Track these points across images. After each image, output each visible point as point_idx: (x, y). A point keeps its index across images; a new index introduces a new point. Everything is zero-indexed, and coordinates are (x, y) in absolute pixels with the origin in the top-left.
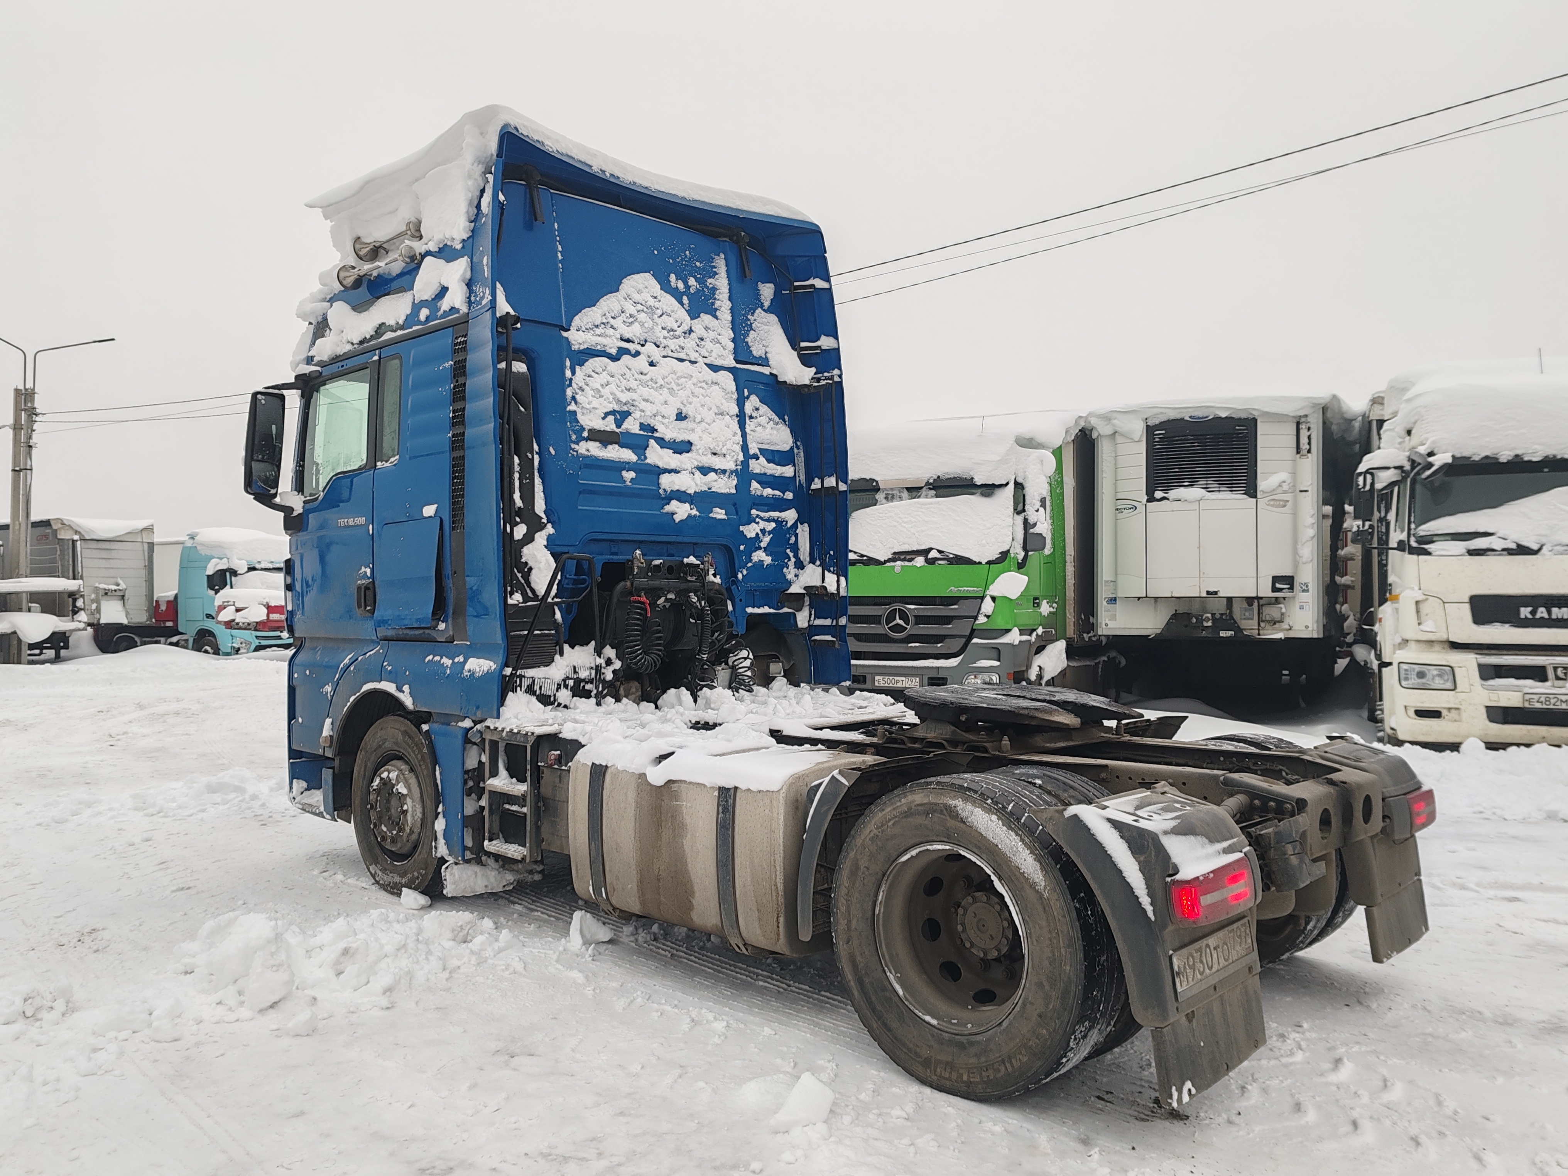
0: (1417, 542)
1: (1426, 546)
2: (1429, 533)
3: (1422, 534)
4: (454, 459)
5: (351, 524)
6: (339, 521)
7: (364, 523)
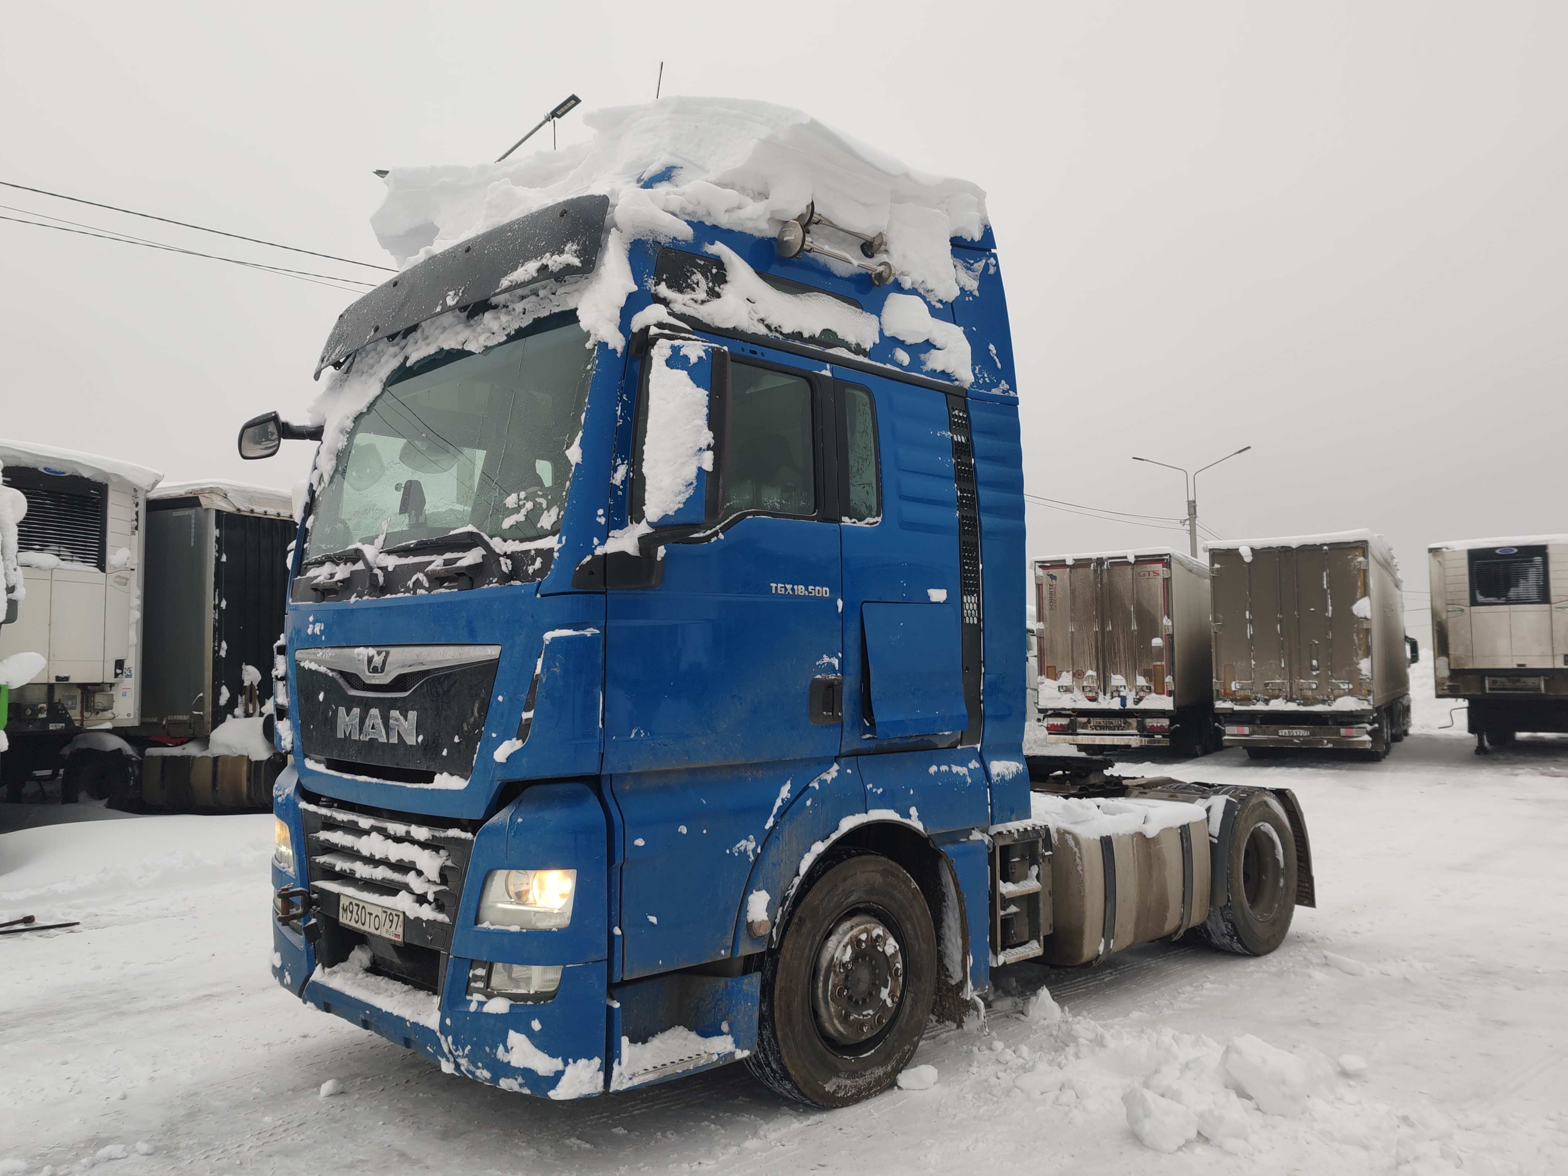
4: (964, 543)
5: (800, 594)
6: (773, 585)
7: (828, 595)
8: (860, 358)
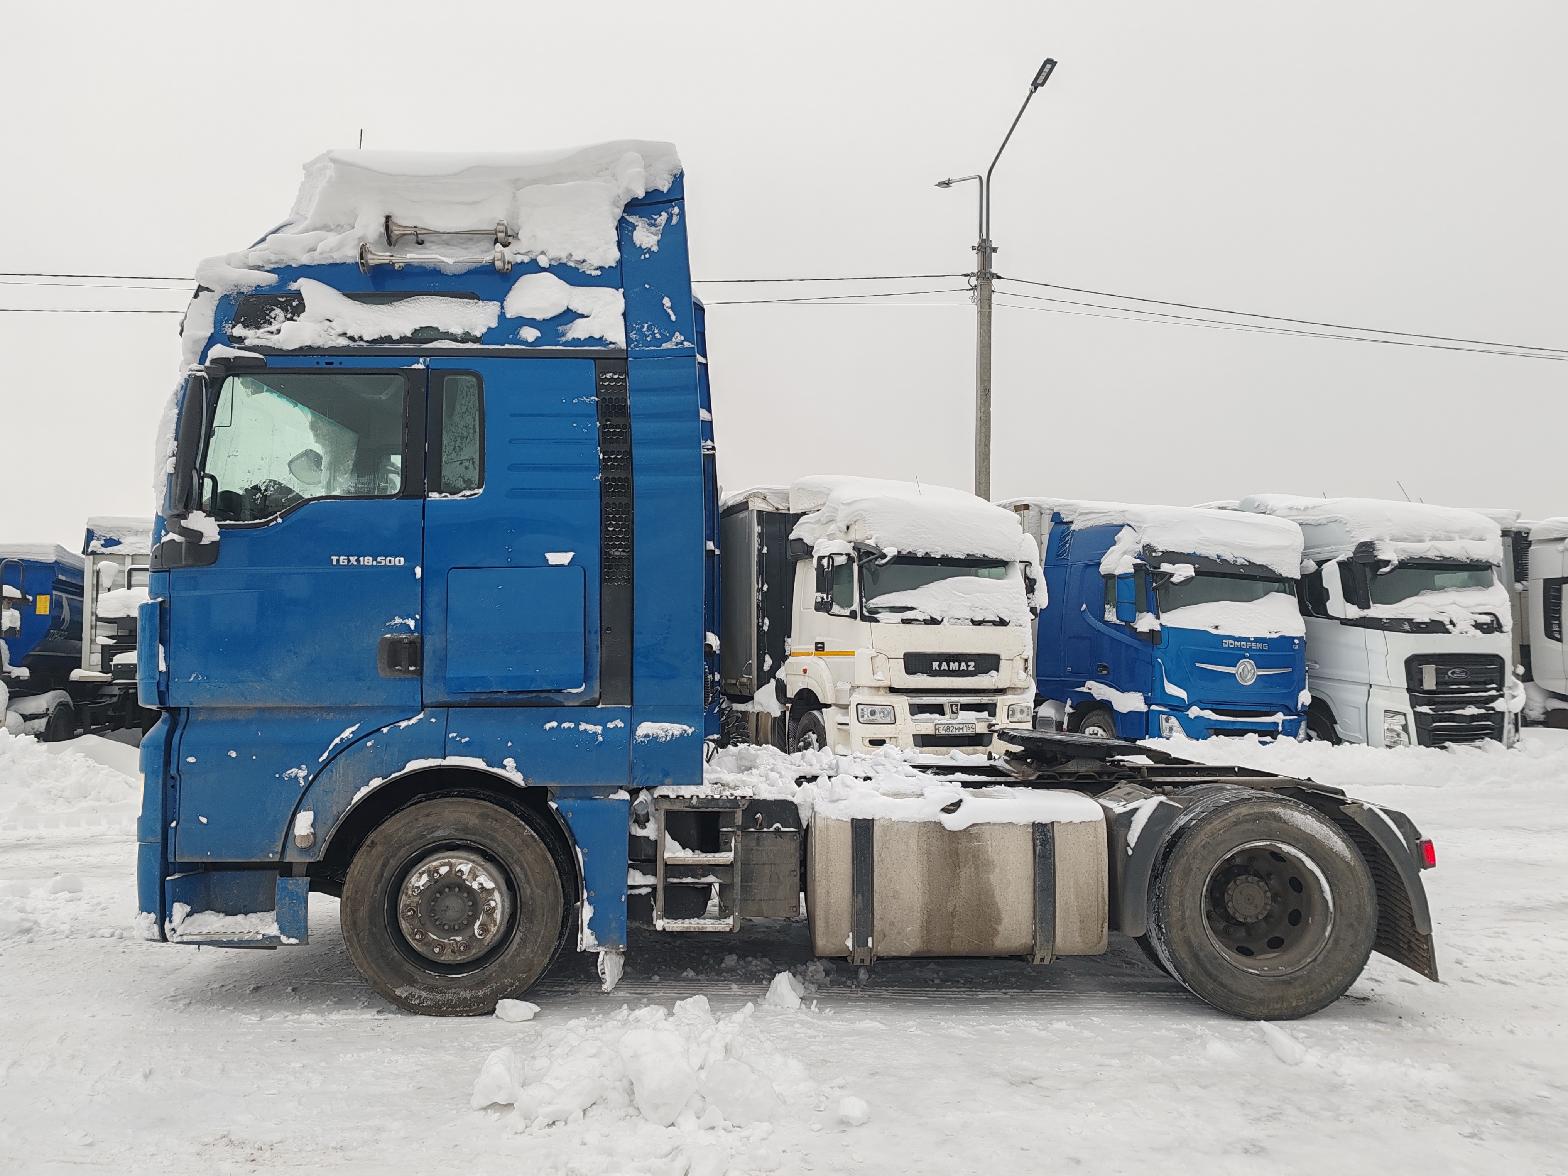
0: (868, 612)
1: (876, 616)
2: (876, 606)
3: (872, 606)
4: (607, 505)
5: (366, 564)
6: (335, 558)
7: (402, 563)
8: (470, 345)
